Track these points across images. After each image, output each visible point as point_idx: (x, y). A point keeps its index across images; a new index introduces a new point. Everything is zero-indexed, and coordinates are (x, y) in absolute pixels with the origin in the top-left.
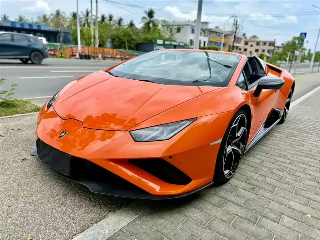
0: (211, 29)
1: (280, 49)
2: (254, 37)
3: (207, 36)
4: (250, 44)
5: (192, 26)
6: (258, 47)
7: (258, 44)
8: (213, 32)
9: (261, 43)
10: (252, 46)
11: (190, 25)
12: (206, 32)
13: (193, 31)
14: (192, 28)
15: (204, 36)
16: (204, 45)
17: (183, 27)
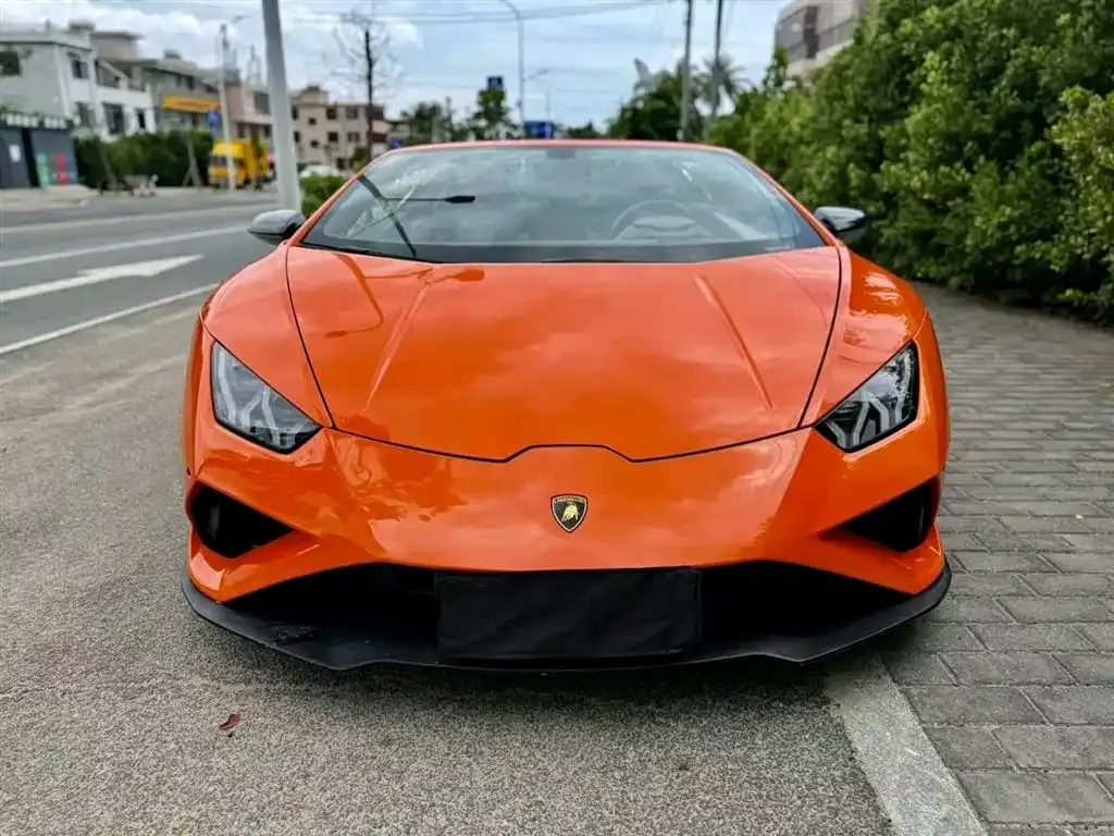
0: (153, 62)
1: (401, 127)
2: (313, 90)
3: (143, 90)
4: (304, 114)
5: (72, 50)
6: (334, 126)
7: (332, 113)
8: (164, 72)
9: (341, 112)
10: (312, 121)
11: (61, 45)
12: (136, 71)
13: (78, 70)
14: (71, 55)
15: (131, 87)
16: (142, 123)
17: (29, 53)
